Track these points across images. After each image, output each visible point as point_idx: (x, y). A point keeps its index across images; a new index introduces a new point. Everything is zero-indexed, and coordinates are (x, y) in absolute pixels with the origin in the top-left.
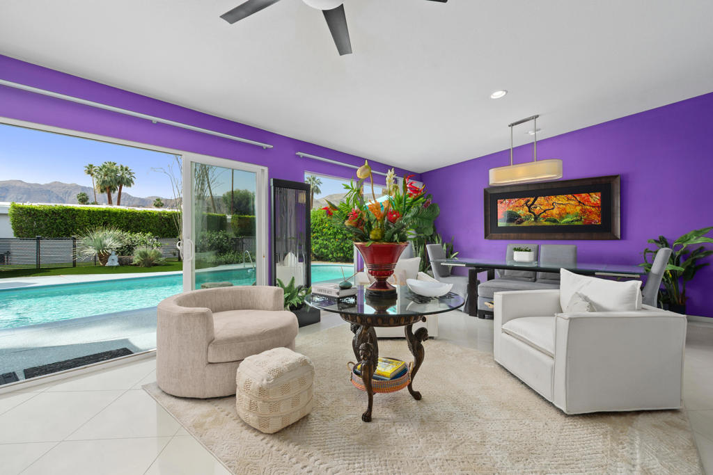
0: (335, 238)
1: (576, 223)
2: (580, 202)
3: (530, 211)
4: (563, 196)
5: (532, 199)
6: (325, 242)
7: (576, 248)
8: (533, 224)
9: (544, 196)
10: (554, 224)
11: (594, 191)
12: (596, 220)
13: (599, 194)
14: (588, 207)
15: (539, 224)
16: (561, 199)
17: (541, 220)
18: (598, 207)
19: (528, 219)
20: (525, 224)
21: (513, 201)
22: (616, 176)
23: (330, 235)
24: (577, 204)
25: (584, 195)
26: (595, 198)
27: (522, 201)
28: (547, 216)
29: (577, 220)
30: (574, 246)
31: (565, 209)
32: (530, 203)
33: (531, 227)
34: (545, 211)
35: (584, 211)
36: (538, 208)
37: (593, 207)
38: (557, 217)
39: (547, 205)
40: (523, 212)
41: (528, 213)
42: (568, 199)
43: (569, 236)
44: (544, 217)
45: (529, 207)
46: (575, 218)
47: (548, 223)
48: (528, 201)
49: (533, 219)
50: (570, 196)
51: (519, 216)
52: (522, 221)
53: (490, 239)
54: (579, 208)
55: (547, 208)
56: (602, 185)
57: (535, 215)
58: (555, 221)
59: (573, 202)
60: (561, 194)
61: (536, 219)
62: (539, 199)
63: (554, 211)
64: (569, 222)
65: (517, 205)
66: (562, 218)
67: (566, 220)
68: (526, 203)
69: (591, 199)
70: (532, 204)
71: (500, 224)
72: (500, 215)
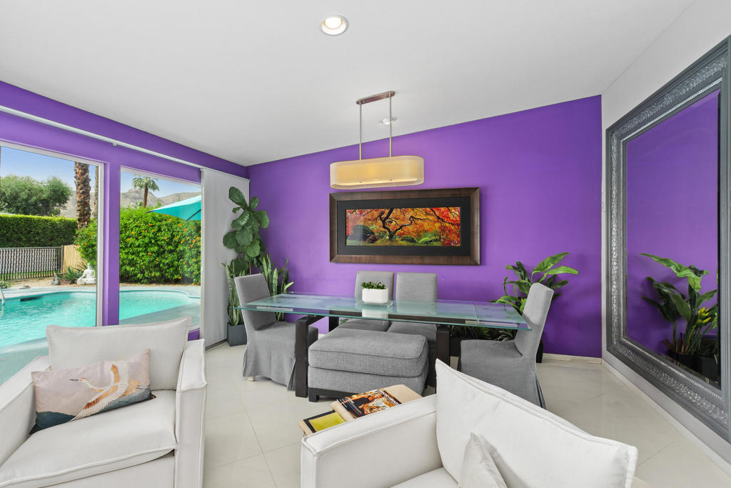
0: (146, 251)
1: (435, 244)
2: (439, 218)
3: (384, 227)
4: (421, 209)
5: (387, 211)
6: (130, 257)
7: (436, 278)
8: (388, 244)
9: (400, 208)
10: (411, 244)
11: (454, 206)
12: (456, 241)
13: (459, 208)
14: (447, 225)
15: (394, 244)
16: (420, 213)
17: (397, 239)
18: (458, 225)
19: (382, 237)
20: (379, 243)
21: (365, 212)
22: (475, 189)
23: (139, 246)
24: (436, 220)
25: (443, 209)
26: (455, 213)
27: (376, 213)
28: (403, 234)
29: (436, 240)
30: (434, 275)
31: (422, 225)
32: (384, 216)
33: (386, 247)
34: (401, 228)
35: (443, 229)
36: (394, 223)
37: (453, 224)
38: (413, 236)
39: (403, 220)
40: (376, 227)
41: (382, 229)
42: (427, 214)
43: (427, 260)
44: (400, 235)
45: (384, 222)
46: (434, 238)
47: (404, 243)
48: (383, 213)
49: (388, 238)
50: (428, 209)
51: (373, 233)
52: (374, 240)
53: (336, 262)
54: (437, 225)
55: (403, 223)
56: (462, 198)
57: (390, 232)
58: (412, 241)
59: (431, 218)
60: (420, 207)
61: (391, 237)
62: (394, 211)
63: (411, 228)
64: (427, 242)
65: (370, 218)
66: (419, 237)
67: (424, 239)
68: (380, 216)
69: (450, 215)
70: (387, 217)
71: (349, 242)
72: (349, 231)
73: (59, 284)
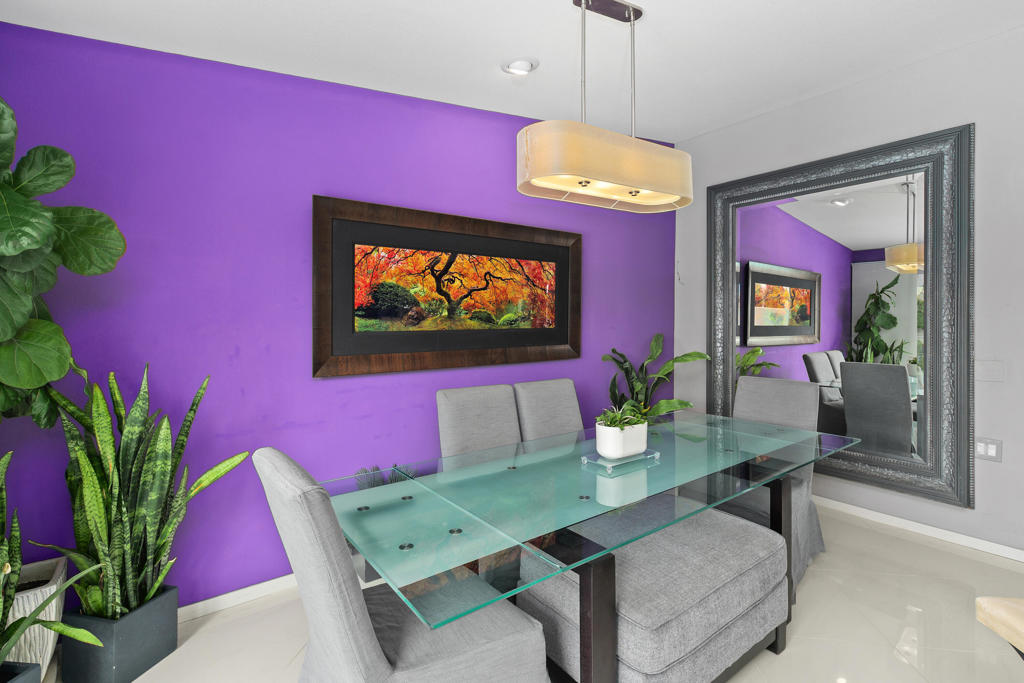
1: (521, 325)
2: (528, 278)
3: (439, 291)
4: (502, 260)
5: (445, 257)
8: (446, 326)
9: (470, 254)
10: (487, 326)
11: (548, 259)
12: (550, 320)
13: (553, 264)
14: (539, 291)
15: (457, 326)
16: (498, 266)
17: (463, 316)
18: (552, 292)
19: (435, 312)
20: (428, 325)
21: (398, 254)
24: (524, 282)
25: (533, 263)
26: (549, 271)
27: (422, 260)
28: (474, 306)
29: (524, 319)
31: (504, 291)
32: (440, 267)
33: (440, 334)
34: (470, 294)
35: (533, 299)
36: (457, 283)
37: (546, 292)
38: (490, 310)
39: (475, 277)
40: (422, 290)
41: (436, 295)
42: (512, 270)
43: (513, 355)
44: (468, 309)
45: (438, 279)
46: (520, 314)
47: (474, 324)
48: (437, 261)
49: (445, 313)
50: (514, 261)
51: (416, 303)
52: (420, 318)
53: (324, 376)
54: (526, 291)
55: (474, 284)
56: (556, 248)
57: (449, 301)
58: (489, 320)
59: (518, 277)
60: (501, 257)
61: (452, 311)
62: (458, 259)
63: (487, 295)
64: (511, 322)
65: (410, 268)
66: (500, 312)
67: (506, 317)
68: (431, 267)
69: (544, 275)
70: (446, 270)
71: (360, 324)
72: (362, 296)
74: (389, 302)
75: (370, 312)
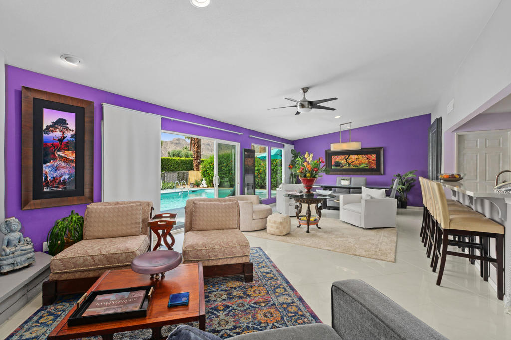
1: (366, 168)
2: (367, 158)
3: (346, 162)
4: (361, 155)
5: (347, 156)
7: (366, 179)
8: (348, 168)
9: (353, 155)
12: (374, 167)
13: (375, 155)
14: (371, 161)
15: (350, 168)
16: (360, 157)
17: (351, 166)
18: (375, 161)
19: (346, 165)
20: (344, 168)
21: (339, 156)
22: (381, 148)
25: (369, 155)
26: (374, 157)
27: (343, 157)
30: (365, 178)
31: (361, 161)
32: (346, 158)
34: (353, 162)
35: (369, 162)
36: (350, 160)
37: (373, 161)
38: (358, 165)
39: (354, 159)
40: (343, 162)
42: (363, 157)
43: (363, 173)
44: (353, 165)
45: (346, 160)
46: (366, 165)
47: (354, 168)
50: (363, 155)
51: (342, 164)
52: (343, 166)
53: (328, 174)
54: (367, 161)
56: (376, 151)
57: (349, 163)
58: (357, 167)
59: (365, 158)
61: (349, 165)
62: (350, 156)
63: (357, 162)
65: (341, 159)
66: (360, 165)
67: (362, 166)
69: (372, 157)
70: (348, 158)
71: (333, 167)
72: (333, 163)
73: (193, 187)
74: (338, 164)
75: (334, 166)
